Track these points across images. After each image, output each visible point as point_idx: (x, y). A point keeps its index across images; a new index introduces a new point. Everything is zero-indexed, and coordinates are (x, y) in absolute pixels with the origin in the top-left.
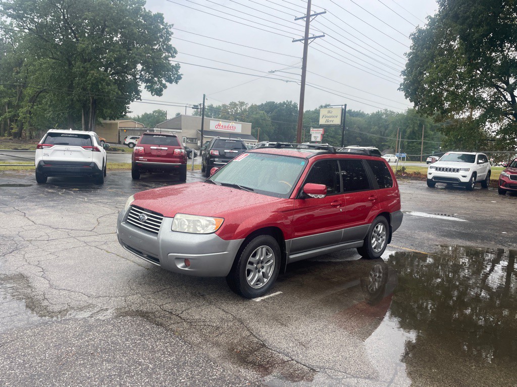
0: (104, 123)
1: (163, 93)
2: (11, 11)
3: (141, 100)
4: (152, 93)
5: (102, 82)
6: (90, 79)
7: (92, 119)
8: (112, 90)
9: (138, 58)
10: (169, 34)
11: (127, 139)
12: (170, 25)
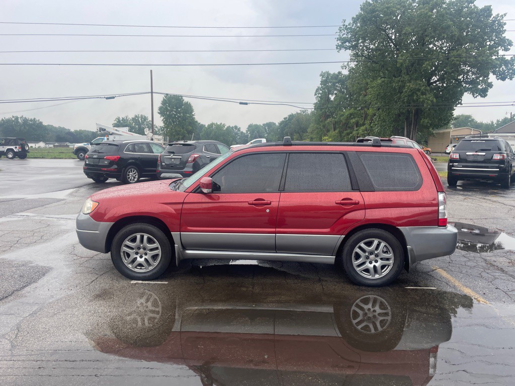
0: (436, 134)
1: (488, 93)
2: (347, 44)
3: (461, 104)
4: (473, 95)
5: (417, 92)
6: (406, 92)
7: (413, 130)
8: (426, 99)
9: (457, 61)
10: (501, 25)
11: (448, 148)
12: (502, 15)
